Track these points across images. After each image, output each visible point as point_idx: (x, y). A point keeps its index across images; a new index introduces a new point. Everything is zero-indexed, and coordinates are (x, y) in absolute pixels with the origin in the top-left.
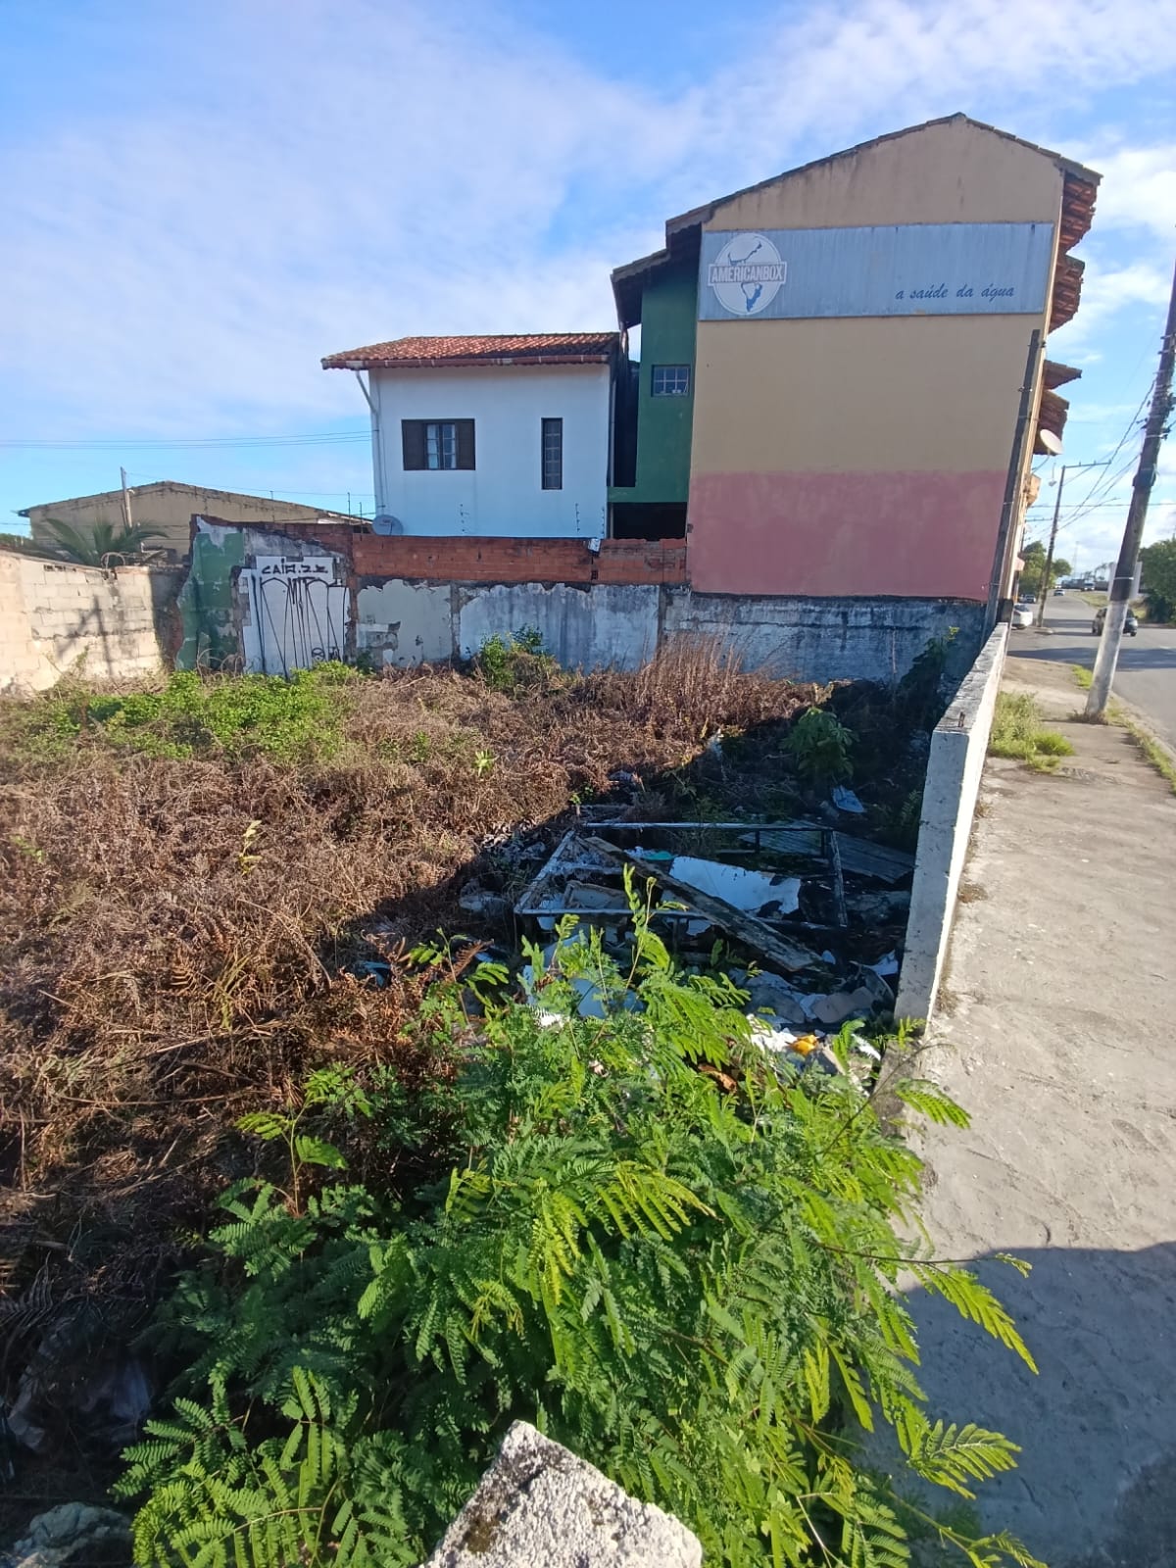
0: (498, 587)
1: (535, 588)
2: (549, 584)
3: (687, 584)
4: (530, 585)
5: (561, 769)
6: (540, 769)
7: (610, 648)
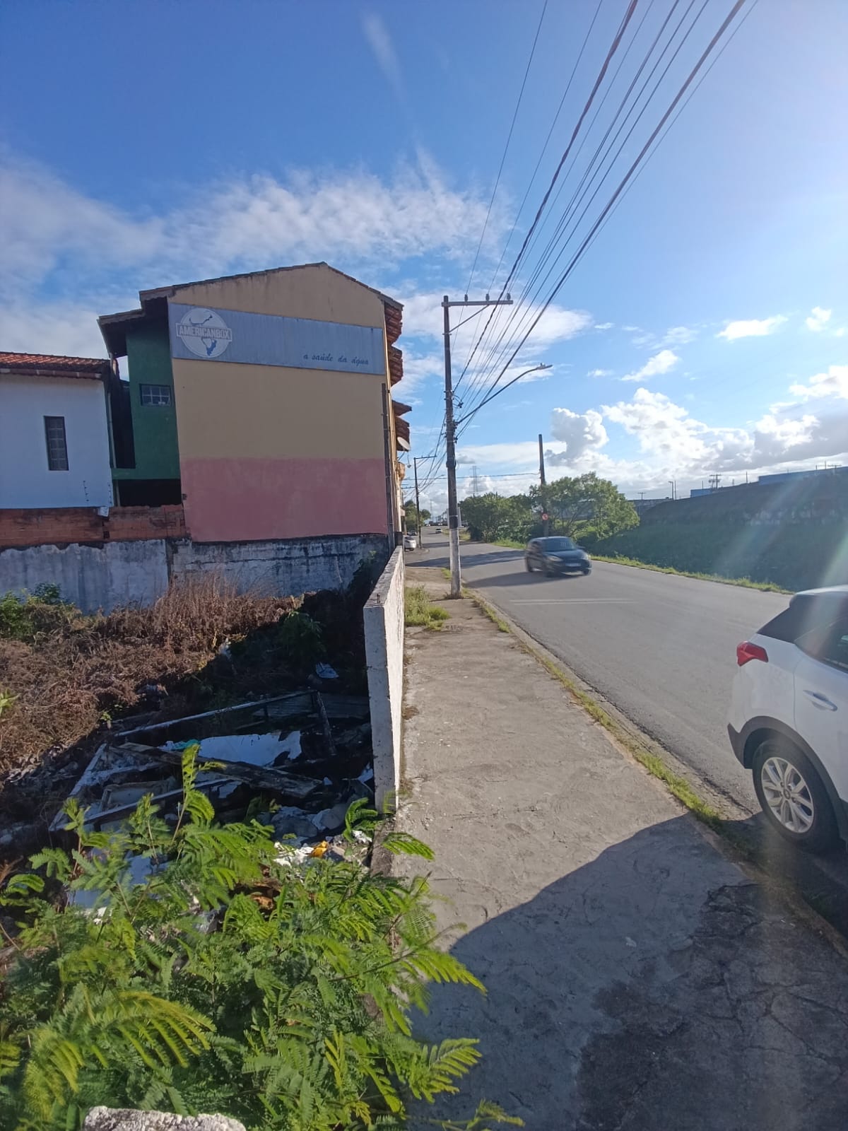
0: (9, 552)
1: (50, 549)
2: (63, 545)
3: (187, 537)
4: (44, 547)
5: (90, 694)
6: (67, 698)
7: (127, 590)
